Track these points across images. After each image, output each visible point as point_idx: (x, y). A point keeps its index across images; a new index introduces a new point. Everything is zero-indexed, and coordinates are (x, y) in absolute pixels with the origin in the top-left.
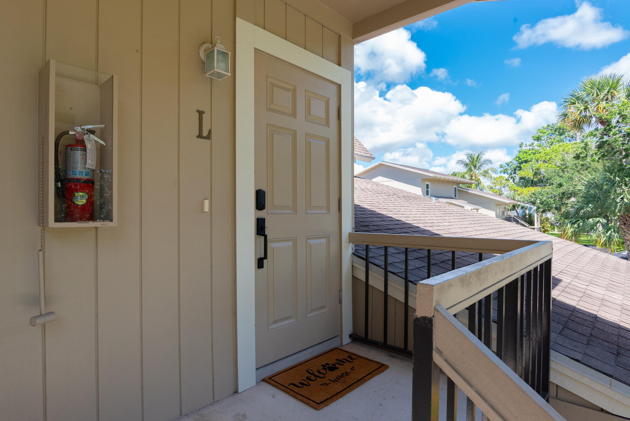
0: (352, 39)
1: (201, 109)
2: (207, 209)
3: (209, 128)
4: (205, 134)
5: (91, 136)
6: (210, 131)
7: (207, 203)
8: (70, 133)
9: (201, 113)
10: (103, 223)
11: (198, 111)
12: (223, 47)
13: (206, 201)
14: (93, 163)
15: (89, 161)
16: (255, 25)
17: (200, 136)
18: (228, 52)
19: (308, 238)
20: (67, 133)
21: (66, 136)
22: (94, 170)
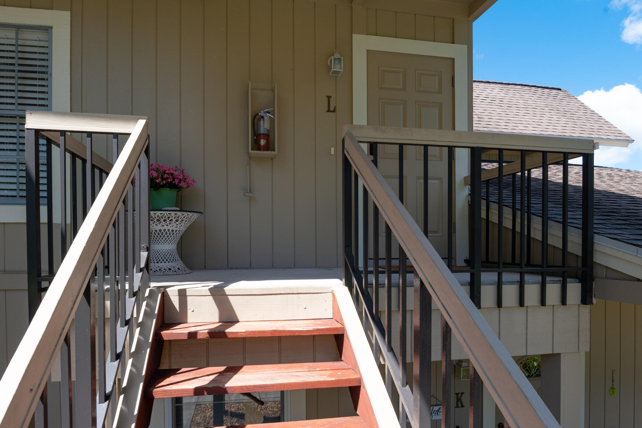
0: (468, 18)
1: (329, 95)
2: (333, 153)
3: (335, 105)
4: (332, 109)
5: (268, 114)
6: (335, 107)
7: (333, 149)
8: (259, 114)
9: (329, 97)
10: (271, 152)
11: (327, 96)
12: (339, 55)
13: (332, 148)
14: (268, 126)
15: (266, 125)
16: (367, 35)
17: (329, 111)
18: (341, 58)
19: (418, 178)
20: (258, 114)
21: (258, 116)
22: (269, 130)
